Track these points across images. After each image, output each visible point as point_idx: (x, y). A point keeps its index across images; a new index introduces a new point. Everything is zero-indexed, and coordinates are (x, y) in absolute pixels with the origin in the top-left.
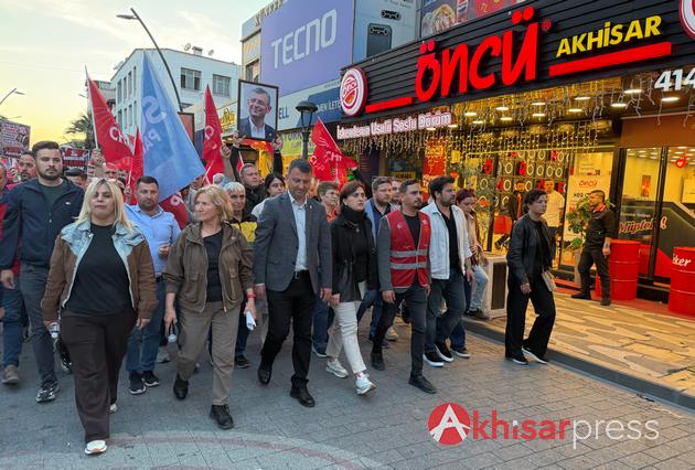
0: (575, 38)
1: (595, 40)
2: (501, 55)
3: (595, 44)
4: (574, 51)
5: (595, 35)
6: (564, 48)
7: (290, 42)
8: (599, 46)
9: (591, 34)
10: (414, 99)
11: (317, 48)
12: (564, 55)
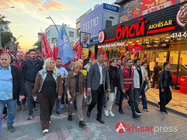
0: (153, 25)
1: (157, 25)
2: (136, 29)
3: (157, 26)
4: (153, 28)
5: (157, 24)
6: (150, 27)
7: (87, 24)
8: (158, 27)
9: (156, 24)
10: (116, 39)
11: (94, 26)
12: (150, 29)
